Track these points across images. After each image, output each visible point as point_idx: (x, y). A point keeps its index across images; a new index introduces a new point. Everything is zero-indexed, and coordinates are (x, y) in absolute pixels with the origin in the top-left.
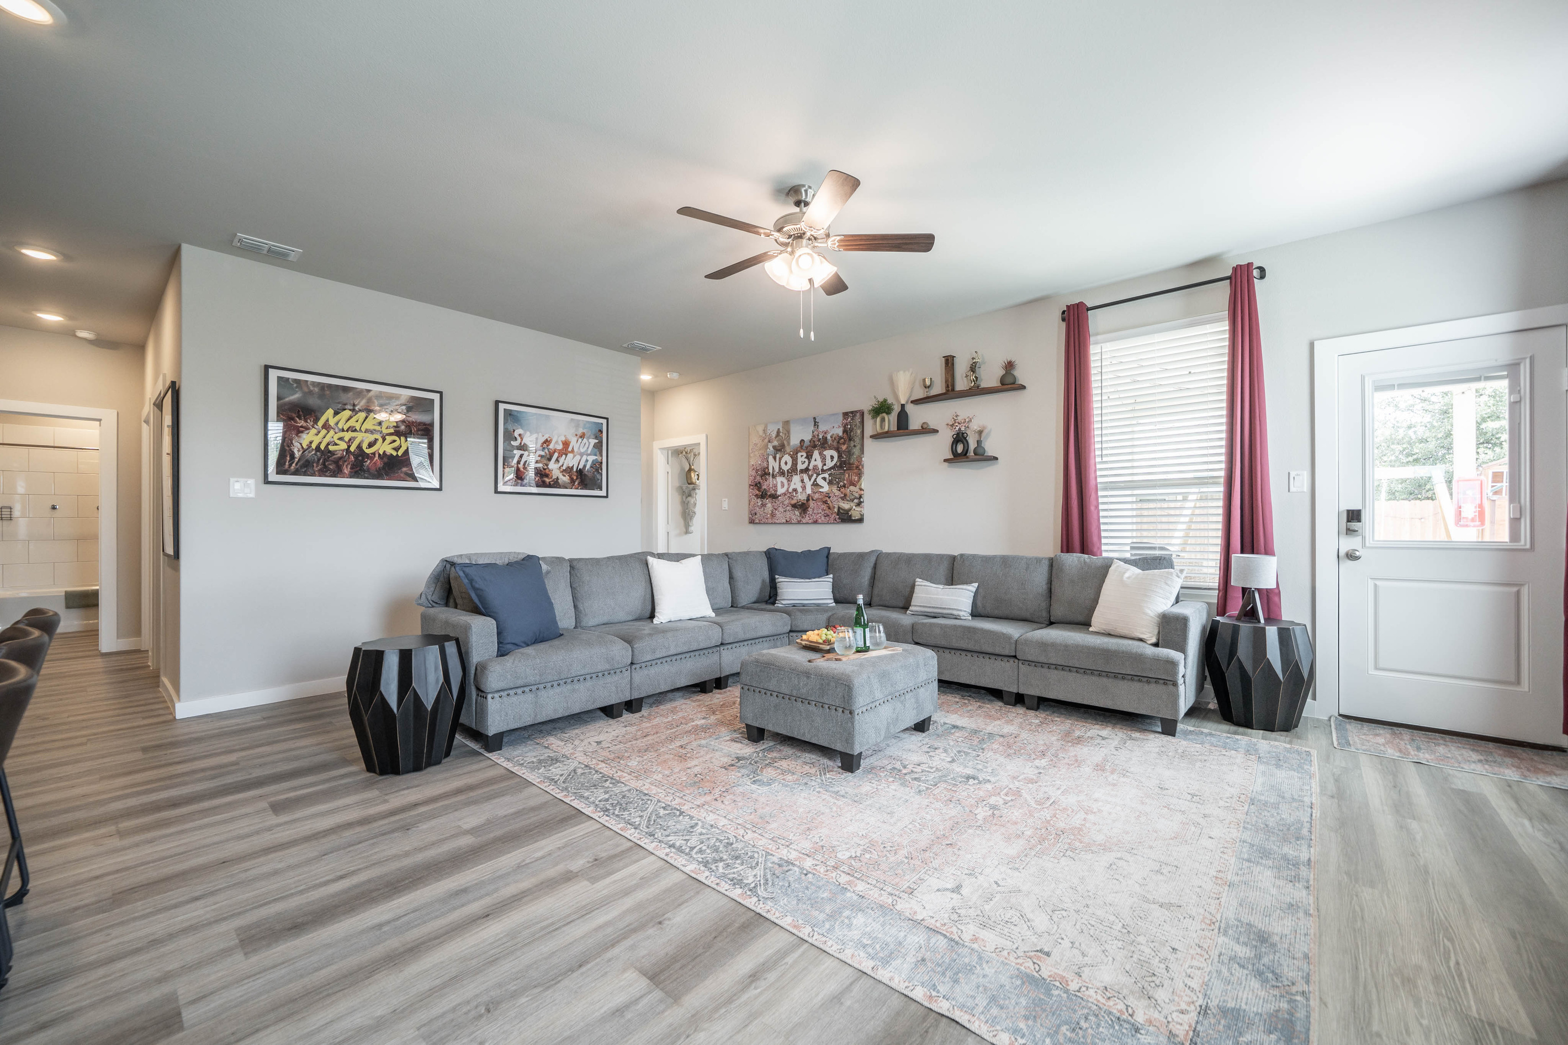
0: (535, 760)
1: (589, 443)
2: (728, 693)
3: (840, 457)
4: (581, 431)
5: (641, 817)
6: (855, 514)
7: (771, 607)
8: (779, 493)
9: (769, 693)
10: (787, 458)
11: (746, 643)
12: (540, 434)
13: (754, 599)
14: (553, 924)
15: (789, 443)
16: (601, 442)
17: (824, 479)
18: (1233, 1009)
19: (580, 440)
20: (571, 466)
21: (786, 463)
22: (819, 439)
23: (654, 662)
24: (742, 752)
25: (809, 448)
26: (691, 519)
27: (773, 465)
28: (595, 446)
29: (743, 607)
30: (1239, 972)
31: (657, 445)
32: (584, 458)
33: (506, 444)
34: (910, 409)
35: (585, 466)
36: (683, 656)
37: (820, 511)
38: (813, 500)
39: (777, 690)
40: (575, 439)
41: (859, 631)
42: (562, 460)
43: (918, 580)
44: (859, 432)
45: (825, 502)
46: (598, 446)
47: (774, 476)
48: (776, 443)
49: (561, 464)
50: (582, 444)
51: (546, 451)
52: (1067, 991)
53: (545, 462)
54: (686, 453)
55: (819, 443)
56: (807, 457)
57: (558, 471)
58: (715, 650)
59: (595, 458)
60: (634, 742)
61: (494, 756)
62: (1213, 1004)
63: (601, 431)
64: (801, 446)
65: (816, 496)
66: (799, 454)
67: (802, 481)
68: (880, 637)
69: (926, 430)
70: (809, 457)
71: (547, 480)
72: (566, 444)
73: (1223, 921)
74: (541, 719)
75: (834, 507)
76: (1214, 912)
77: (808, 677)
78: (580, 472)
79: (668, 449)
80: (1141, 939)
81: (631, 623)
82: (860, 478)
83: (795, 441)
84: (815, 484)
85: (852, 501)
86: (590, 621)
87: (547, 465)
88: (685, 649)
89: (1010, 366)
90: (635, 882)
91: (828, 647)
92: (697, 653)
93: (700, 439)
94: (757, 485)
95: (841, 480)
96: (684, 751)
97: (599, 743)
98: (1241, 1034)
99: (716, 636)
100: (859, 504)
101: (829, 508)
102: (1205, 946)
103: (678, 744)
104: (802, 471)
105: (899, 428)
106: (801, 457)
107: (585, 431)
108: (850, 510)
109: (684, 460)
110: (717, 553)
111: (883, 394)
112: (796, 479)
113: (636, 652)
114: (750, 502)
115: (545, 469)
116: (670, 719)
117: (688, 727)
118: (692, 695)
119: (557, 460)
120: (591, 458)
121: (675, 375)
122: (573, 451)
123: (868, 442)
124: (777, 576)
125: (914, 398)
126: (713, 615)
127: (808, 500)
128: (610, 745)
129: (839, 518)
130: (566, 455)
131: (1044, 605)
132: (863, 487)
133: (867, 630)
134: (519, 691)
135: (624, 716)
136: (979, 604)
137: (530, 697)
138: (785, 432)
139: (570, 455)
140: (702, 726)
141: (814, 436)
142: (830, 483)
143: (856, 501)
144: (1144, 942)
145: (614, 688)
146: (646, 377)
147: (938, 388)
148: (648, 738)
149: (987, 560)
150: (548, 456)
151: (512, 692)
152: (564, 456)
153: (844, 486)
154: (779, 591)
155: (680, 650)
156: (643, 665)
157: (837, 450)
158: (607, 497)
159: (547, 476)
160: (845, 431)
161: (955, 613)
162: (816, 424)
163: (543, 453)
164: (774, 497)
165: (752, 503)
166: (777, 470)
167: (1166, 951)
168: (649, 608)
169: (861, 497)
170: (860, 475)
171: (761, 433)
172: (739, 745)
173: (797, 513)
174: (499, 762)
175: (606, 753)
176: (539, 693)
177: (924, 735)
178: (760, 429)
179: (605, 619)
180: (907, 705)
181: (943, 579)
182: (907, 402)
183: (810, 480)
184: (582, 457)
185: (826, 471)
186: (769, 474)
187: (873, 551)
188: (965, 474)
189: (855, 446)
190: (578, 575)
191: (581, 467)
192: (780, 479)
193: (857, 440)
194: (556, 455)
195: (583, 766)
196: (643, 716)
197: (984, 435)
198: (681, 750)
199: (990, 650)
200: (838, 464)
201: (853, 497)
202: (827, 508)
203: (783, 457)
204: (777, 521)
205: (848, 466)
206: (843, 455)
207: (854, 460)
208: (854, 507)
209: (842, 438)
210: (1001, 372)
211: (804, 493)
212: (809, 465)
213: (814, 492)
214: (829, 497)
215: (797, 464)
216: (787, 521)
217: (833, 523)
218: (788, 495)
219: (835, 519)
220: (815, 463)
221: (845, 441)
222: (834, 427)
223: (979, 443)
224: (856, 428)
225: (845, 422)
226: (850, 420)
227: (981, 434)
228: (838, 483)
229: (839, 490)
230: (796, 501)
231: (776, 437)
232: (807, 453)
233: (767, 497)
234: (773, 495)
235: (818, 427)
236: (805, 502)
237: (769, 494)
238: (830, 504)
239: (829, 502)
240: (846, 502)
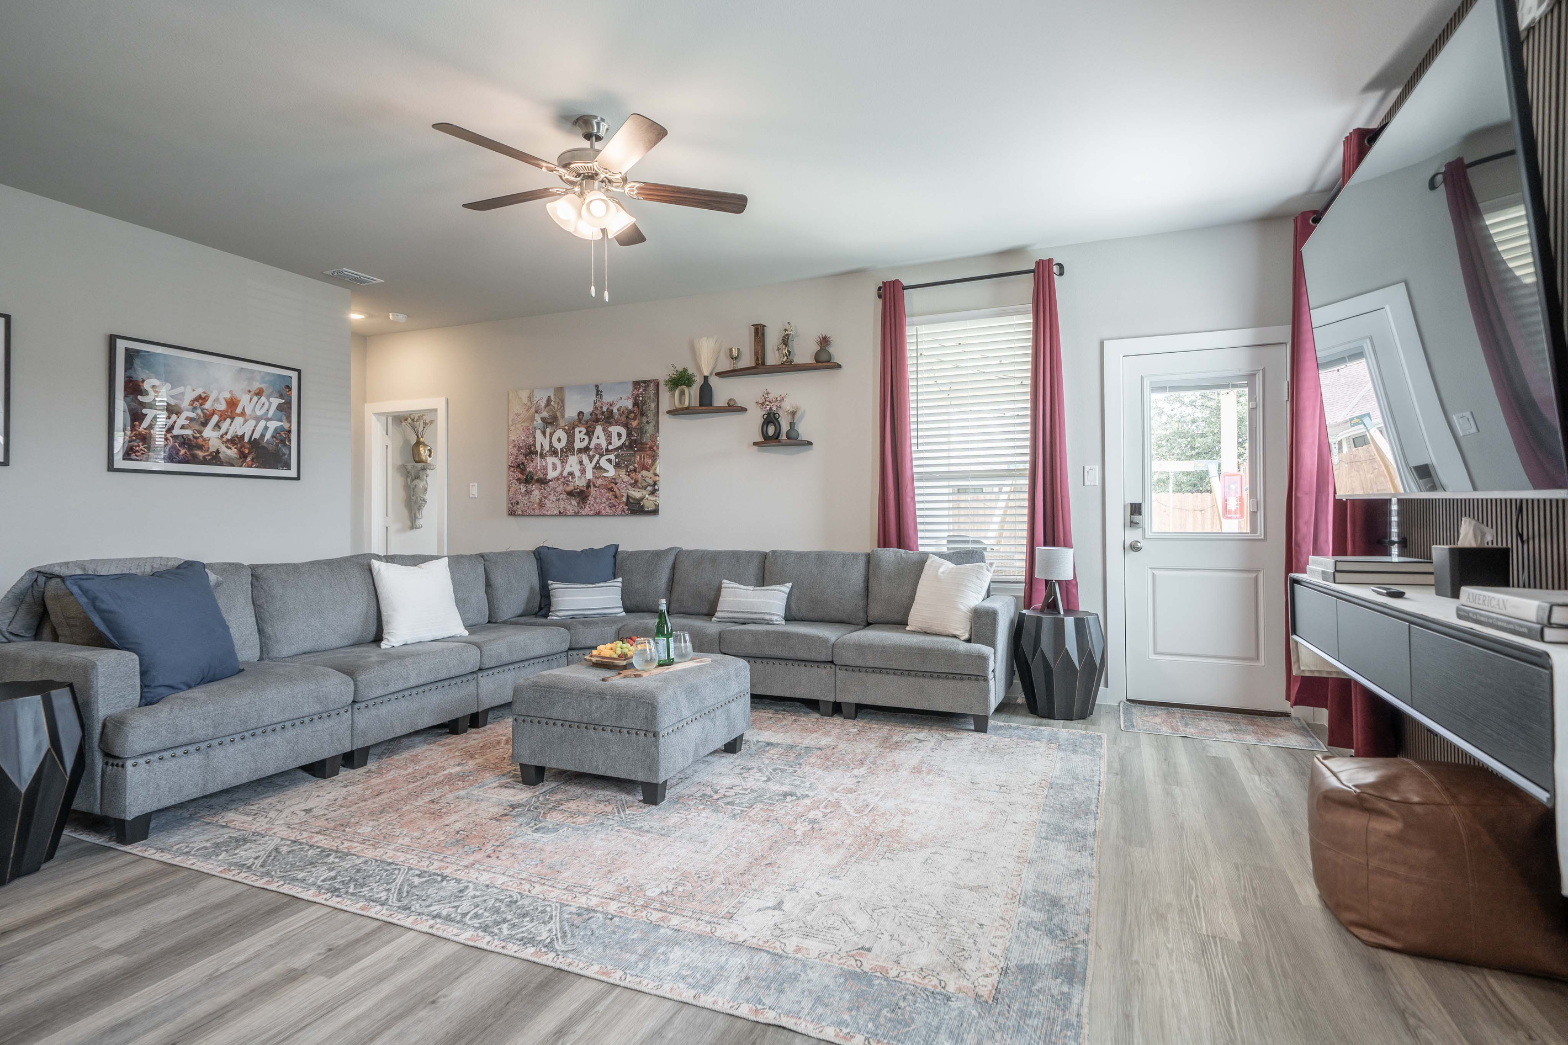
0: (208, 844)
1: (270, 404)
2: (489, 732)
3: (629, 434)
4: (256, 386)
5: (388, 890)
6: (648, 504)
7: (543, 620)
8: (549, 477)
9: (551, 722)
10: (560, 433)
11: (511, 667)
12: (189, 388)
13: (519, 612)
14: (279, 1033)
15: (563, 416)
16: (289, 403)
17: (610, 461)
18: (1028, 965)
19: (255, 399)
20: (240, 434)
21: (559, 440)
22: (603, 413)
23: (386, 699)
24: (516, 798)
25: (591, 422)
26: (420, 508)
27: (541, 442)
28: (280, 408)
29: (505, 623)
30: (1034, 934)
31: (370, 409)
32: (262, 424)
33: (129, 399)
34: (714, 382)
35: (263, 436)
36: (427, 688)
37: (604, 500)
38: (595, 486)
39: (562, 717)
40: (248, 397)
41: (662, 641)
42: (225, 426)
43: (724, 581)
44: (653, 405)
45: (611, 490)
46: (284, 409)
47: (542, 456)
48: (545, 414)
49: (223, 430)
50: (259, 406)
51: (199, 411)
52: (887, 979)
53: (197, 427)
54: (413, 420)
55: (604, 417)
56: (587, 433)
57: (219, 441)
58: (470, 677)
59: (279, 424)
60: (364, 803)
61: (135, 849)
62: (1012, 965)
63: (289, 388)
64: (580, 420)
65: (599, 482)
66: (577, 430)
67: (581, 463)
68: (686, 647)
69: (733, 408)
70: (590, 433)
71: (200, 454)
72: (232, 403)
73: (1023, 894)
74: (212, 788)
75: (622, 496)
76: (1015, 887)
77: (602, 699)
78: (255, 444)
79: (387, 415)
80: (953, 921)
81: (348, 650)
82: (654, 461)
83: (571, 413)
84: (598, 467)
85: (645, 488)
86: (284, 649)
87: (200, 432)
88: (431, 678)
89: (824, 342)
90: (391, 964)
91: (625, 663)
92: (446, 683)
93: (439, 403)
94: (520, 467)
95: (630, 462)
96: (437, 807)
97: (308, 811)
98: (1033, 984)
99: (472, 658)
100: (653, 493)
101: (616, 497)
102: (1007, 917)
103: (427, 799)
104: (580, 451)
105: (701, 405)
106: (580, 433)
107: (263, 386)
108: (642, 499)
109: (409, 429)
110: (468, 553)
111: (683, 363)
112: (573, 460)
113: (361, 686)
114: (509, 487)
115: (196, 438)
116: (410, 770)
117: (440, 776)
118: (438, 739)
119: (217, 426)
120: (273, 425)
121: (401, 318)
122: (243, 414)
123: (665, 420)
124: (550, 582)
125: (720, 369)
126: (466, 633)
127: (588, 486)
128: (326, 812)
129: (628, 509)
130: (232, 419)
131: (861, 604)
132: (658, 472)
133: (671, 640)
134: (179, 752)
135: (341, 773)
136: (793, 605)
137: (197, 759)
138: (558, 400)
139: (239, 420)
140: (457, 775)
141: (596, 408)
142: (617, 466)
143: (650, 488)
144: (955, 924)
145: (327, 737)
146: (356, 316)
147: (747, 360)
148: (383, 796)
149: (801, 556)
150: (202, 420)
151: (166, 755)
152: (228, 421)
153: (635, 470)
154: (553, 600)
155: (423, 680)
156: (370, 703)
157: (626, 426)
158: (298, 478)
159: (200, 447)
160: (635, 404)
161: (767, 617)
162: (599, 393)
163: (193, 415)
164: (543, 482)
165: (512, 489)
166: (547, 447)
167: (974, 928)
168: (373, 629)
169: (655, 484)
170: (654, 458)
171: (525, 400)
172: (512, 791)
173: (574, 502)
174: (146, 854)
175: (322, 823)
176: (212, 753)
177: (735, 756)
178: (524, 395)
179: (308, 646)
180: (717, 723)
181: (753, 580)
182: (711, 374)
183: (591, 462)
184: (258, 422)
185: (611, 451)
186: (536, 452)
187: (671, 549)
188: (776, 459)
189: (648, 422)
190: (265, 587)
191: (256, 435)
192: (550, 460)
193: (651, 415)
194: (215, 418)
195: (289, 843)
196: (370, 771)
197: (797, 416)
198: (432, 806)
199: (806, 656)
200: (627, 443)
201: (646, 484)
202: (613, 497)
203: (555, 432)
204: (546, 513)
205: (639, 446)
206: (633, 433)
207: (646, 439)
208: (647, 496)
209: (632, 412)
210: (816, 348)
211: (583, 478)
212: (589, 444)
213: (596, 477)
214: (616, 484)
215: (573, 442)
216: (560, 512)
217: (621, 515)
218: (562, 480)
219: (623, 511)
220: (598, 441)
221: (636, 415)
222: (621, 399)
223: (791, 425)
224: (650, 401)
225: (636, 392)
226: (641, 390)
227: (793, 415)
228: (627, 467)
229: (629, 475)
230: (572, 488)
231: (546, 406)
232: (587, 428)
233: (533, 482)
234: (541, 479)
235: (601, 396)
236: (585, 489)
237: (536, 478)
238: (617, 492)
239: (615, 489)
240: (637, 490)
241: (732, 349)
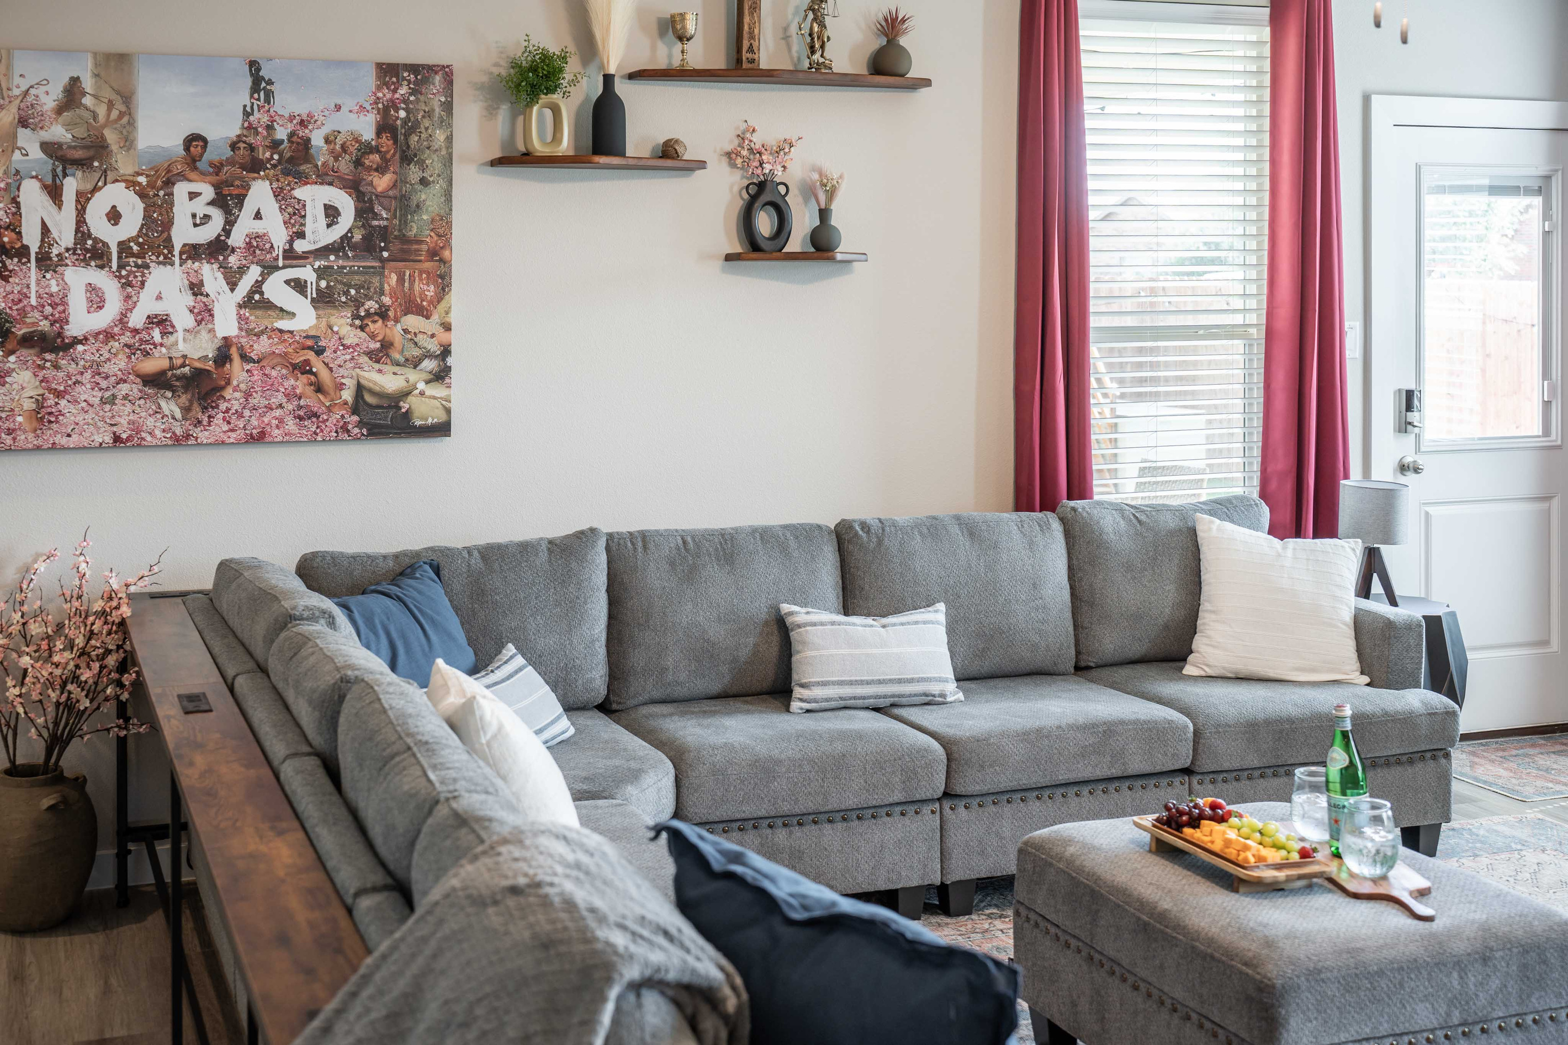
3: (364, 212)
6: (423, 407)
8: (74, 329)
15: (128, 142)
17: (299, 286)
21: (114, 216)
27: (45, 218)
37: (279, 398)
38: (245, 358)
44: (436, 135)
45: (304, 369)
47: (50, 264)
48: (58, 132)
56: (220, 201)
64: (192, 161)
65: (262, 346)
66: (181, 190)
67: (196, 288)
69: (670, 160)
70: (228, 201)
75: (341, 387)
84: (256, 303)
89: (894, 27)
95: (365, 291)
100: (441, 376)
101: (319, 389)
104: (193, 252)
106: (191, 198)
108: (406, 394)
112: (165, 279)
125: (636, 61)
127: (223, 357)
129: (360, 424)
132: (453, 318)
138: (107, 94)
142: (323, 300)
143: (429, 365)
153: (382, 314)
157: (354, 187)
160: (384, 128)
161: (925, 687)
166: (65, 236)
169: (446, 351)
170: (443, 283)
183: (233, 286)
185: (305, 256)
186: (23, 252)
189: (424, 182)
192: (79, 277)
193: (434, 163)
197: (835, 194)
200: (358, 237)
201: (416, 352)
202: (309, 390)
203: (96, 189)
204: (62, 441)
205: (396, 246)
206: (377, 208)
207: (418, 226)
208: (421, 386)
209: (377, 150)
211: (204, 335)
212: (228, 233)
213: (249, 332)
214: (320, 352)
215: (168, 224)
216: (117, 439)
217: (337, 440)
218: (126, 338)
219: (344, 427)
220: (258, 227)
222: (338, 108)
223: (824, 214)
224: (426, 123)
225: (385, 94)
226: (403, 90)
227: (831, 194)
228: (358, 304)
229: (362, 328)
230: (165, 364)
231: (60, 110)
232: (217, 187)
233: (9, 346)
234: (43, 336)
235: (269, 95)
236: (210, 365)
237: (20, 331)
238: (324, 374)
239: (317, 366)
240: (389, 368)
241: (682, 16)
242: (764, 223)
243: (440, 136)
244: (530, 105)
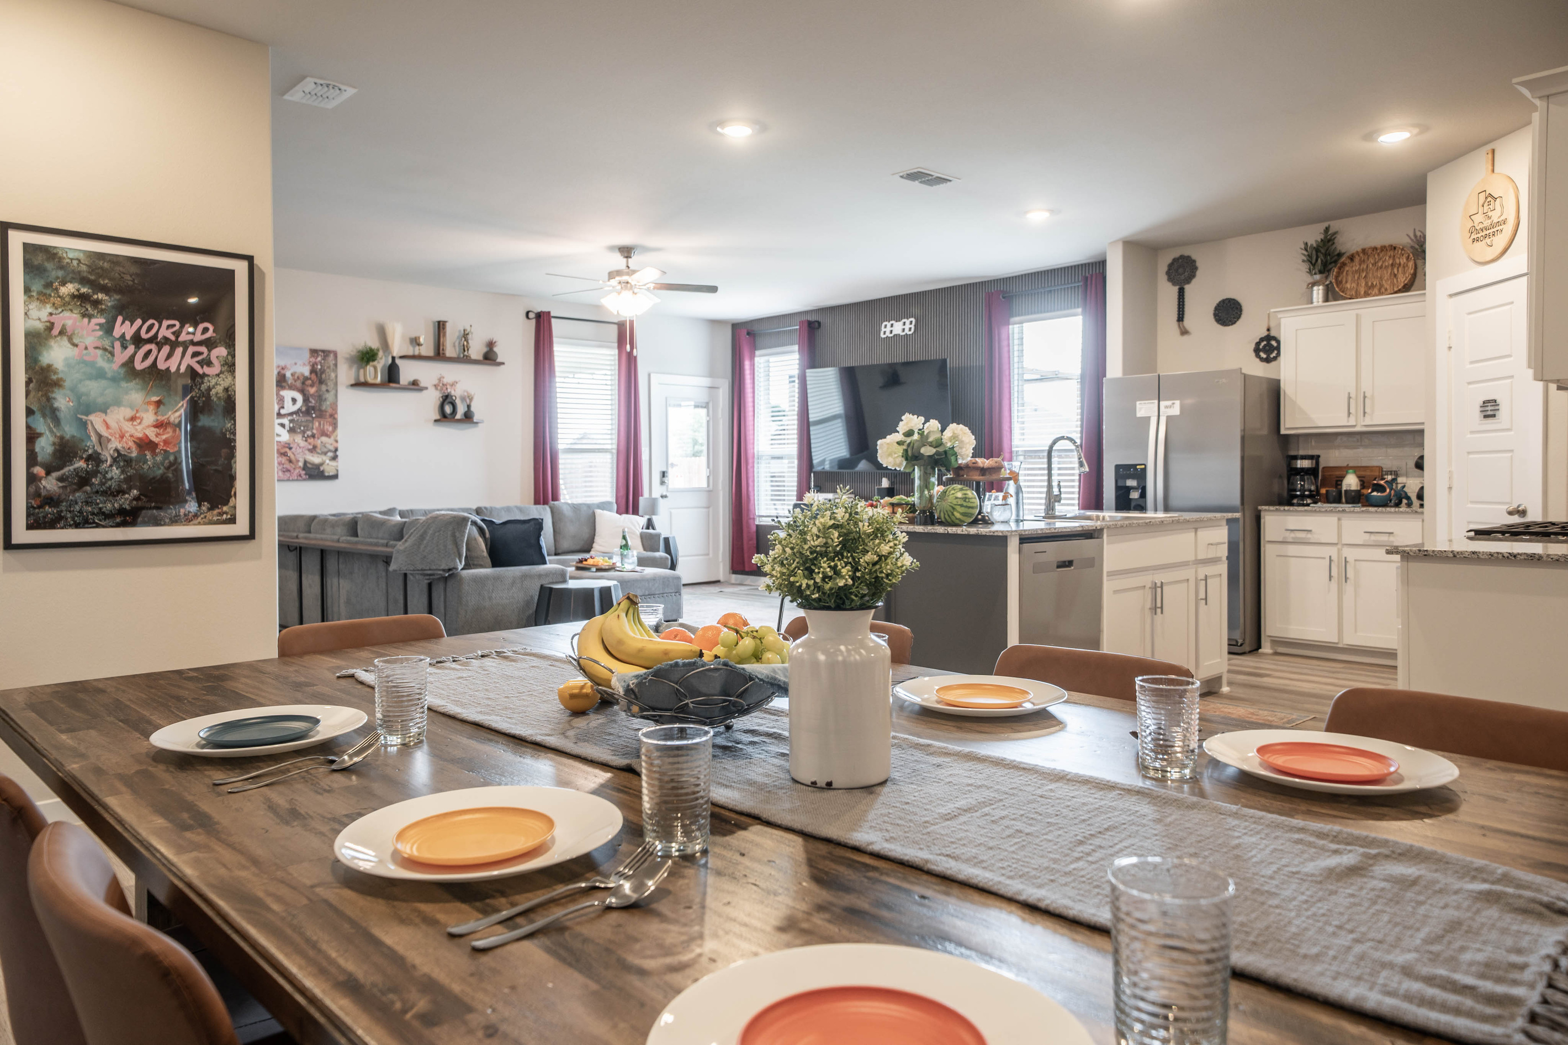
3: (306, 400)
6: (329, 468)
17: (283, 425)
34: (399, 363)
45: (284, 454)
69: (415, 387)
75: (298, 461)
82: (334, 428)
85: (325, 454)
89: (491, 345)
95: (307, 428)
100: (335, 458)
101: (292, 462)
108: (322, 464)
123: (344, 390)
125: (403, 353)
129: (306, 474)
132: (339, 438)
142: (292, 431)
143: (330, 454)
147: (428, 349)
153: (313, 436)
157: (302, 391)
160: (313, 371)
169: (336, 450)
170: (335, 426)
182: (400, 356)
185: (284, 416)
189: (327, 391)
193: (331, 384)
200: (304, 409)
201: (325, 450)
202: (287, 462)
205: (318, 413)
206: (311, 399)
207: (326, 406)
208: (328, 461)
209: (310, 379)
210: (485, 350)
214: (290, 449)
217: (297, 480)
219: (300, 475)
221: (313, 381)
222: (296, 364)
223: (469, 407)
224: (328, 370)
225: (313, 360)
226: (319, 359)
227: (471, 400)
228: (304, 432)
229: (306, 441)
238: (292, 457)
239: (290, 454)
240: (316, 455)
241: (419, 338)
242: (448, 409)
243: (333, 375)
244: (366, 365)
